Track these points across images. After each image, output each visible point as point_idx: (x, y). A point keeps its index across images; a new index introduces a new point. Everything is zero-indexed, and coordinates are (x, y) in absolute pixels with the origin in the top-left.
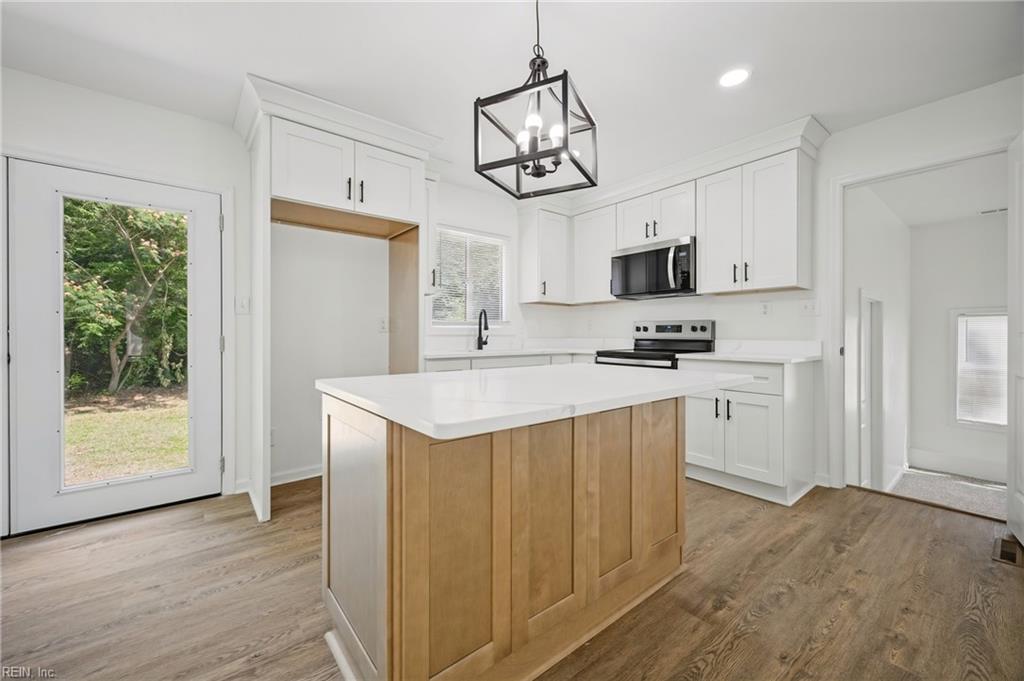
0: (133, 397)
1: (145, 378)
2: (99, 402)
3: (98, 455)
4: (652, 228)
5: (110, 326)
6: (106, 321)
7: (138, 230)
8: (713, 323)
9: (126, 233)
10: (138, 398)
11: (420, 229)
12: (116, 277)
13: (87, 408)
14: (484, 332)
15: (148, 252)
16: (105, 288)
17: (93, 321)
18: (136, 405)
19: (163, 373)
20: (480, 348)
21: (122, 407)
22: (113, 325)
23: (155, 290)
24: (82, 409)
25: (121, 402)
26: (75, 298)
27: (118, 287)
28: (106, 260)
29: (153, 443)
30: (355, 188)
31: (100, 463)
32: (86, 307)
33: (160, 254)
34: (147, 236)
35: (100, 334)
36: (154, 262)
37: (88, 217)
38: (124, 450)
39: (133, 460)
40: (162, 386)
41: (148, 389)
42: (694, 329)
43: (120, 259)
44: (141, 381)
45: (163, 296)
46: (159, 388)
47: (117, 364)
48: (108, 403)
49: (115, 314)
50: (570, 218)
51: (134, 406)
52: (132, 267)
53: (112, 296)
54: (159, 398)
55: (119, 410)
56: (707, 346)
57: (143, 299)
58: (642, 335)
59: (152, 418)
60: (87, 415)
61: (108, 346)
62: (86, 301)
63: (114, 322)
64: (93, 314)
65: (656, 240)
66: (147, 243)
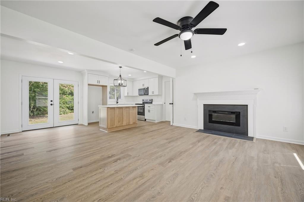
4: (143, 85)
8: (152, 99)
11: (108, 86)
14: (118, 101)
20: (117, 103)
30: (98, 82)
42: (150, 100)
50: (133, 81)
56: (151, 103)
58: (143, 101)
65: (144, 87)
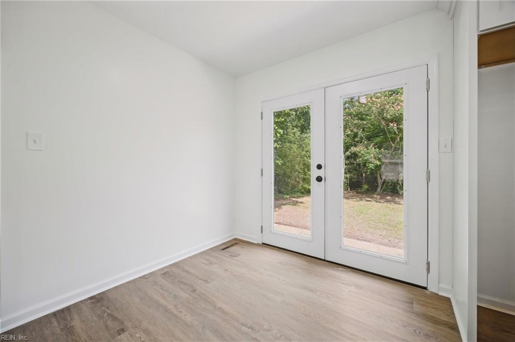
0: (386, 197)
1: (391, 189)
2: (373, 197)
3: (370, 222)
5: (377, 164)
6: (375, 162)
7: (388, 120)
9: (383, 123)
10: (388, 198)
12: (379, 143)
13: (369, 199)
15: (392, 129)
16: (375, 148)
17: (371, 163)
18: (388, 201)
19: (400, 188)
21: (382, 201)
22: (378, 164)
23: (395, 147)
24: (368, 199)
25: (381, 198)
26: (364, 153)
27: (380, 148)
28: (377, 136)
29: (393, 222)
31: (371, 226)
32: (368, 157)
33: (398, 128)
34: (392, 122)
35: (373, 168)
36: (395, 133)
37: (370, 120)
38: (380, 222)
39: (384, 229)
40: (399, 194)
41: (392, 194)
43: (382, 135)
44: (389, 190)
45: (399, 150)
46: (397, 194)
47: (380, 181)
48: (376, 198)
49: (379, 159)
51: (386, 202)
52: (386, 138)
53: (378, 152)
54: (397, 199)
55: (380, 202)
57: (390, 151)
59: (393, 209)
60: (369, 202)
61: (377, 173)
62: (368, 154)
63: (378, 163)
64: (371, 160)
66: (392, 125)
